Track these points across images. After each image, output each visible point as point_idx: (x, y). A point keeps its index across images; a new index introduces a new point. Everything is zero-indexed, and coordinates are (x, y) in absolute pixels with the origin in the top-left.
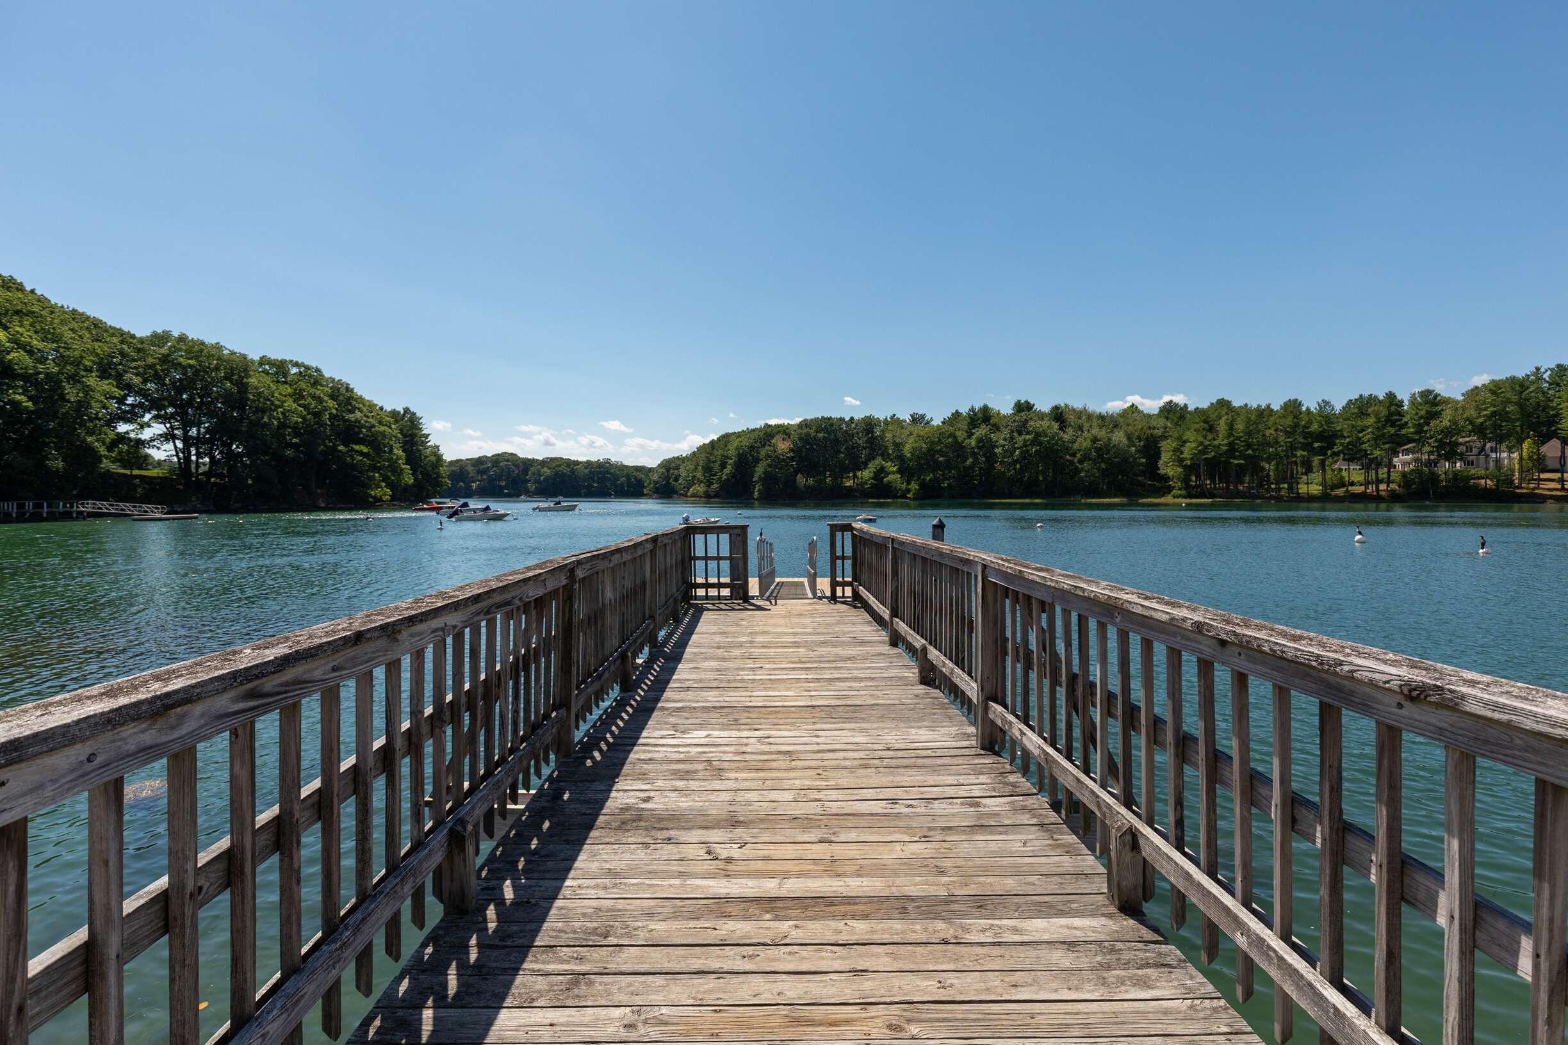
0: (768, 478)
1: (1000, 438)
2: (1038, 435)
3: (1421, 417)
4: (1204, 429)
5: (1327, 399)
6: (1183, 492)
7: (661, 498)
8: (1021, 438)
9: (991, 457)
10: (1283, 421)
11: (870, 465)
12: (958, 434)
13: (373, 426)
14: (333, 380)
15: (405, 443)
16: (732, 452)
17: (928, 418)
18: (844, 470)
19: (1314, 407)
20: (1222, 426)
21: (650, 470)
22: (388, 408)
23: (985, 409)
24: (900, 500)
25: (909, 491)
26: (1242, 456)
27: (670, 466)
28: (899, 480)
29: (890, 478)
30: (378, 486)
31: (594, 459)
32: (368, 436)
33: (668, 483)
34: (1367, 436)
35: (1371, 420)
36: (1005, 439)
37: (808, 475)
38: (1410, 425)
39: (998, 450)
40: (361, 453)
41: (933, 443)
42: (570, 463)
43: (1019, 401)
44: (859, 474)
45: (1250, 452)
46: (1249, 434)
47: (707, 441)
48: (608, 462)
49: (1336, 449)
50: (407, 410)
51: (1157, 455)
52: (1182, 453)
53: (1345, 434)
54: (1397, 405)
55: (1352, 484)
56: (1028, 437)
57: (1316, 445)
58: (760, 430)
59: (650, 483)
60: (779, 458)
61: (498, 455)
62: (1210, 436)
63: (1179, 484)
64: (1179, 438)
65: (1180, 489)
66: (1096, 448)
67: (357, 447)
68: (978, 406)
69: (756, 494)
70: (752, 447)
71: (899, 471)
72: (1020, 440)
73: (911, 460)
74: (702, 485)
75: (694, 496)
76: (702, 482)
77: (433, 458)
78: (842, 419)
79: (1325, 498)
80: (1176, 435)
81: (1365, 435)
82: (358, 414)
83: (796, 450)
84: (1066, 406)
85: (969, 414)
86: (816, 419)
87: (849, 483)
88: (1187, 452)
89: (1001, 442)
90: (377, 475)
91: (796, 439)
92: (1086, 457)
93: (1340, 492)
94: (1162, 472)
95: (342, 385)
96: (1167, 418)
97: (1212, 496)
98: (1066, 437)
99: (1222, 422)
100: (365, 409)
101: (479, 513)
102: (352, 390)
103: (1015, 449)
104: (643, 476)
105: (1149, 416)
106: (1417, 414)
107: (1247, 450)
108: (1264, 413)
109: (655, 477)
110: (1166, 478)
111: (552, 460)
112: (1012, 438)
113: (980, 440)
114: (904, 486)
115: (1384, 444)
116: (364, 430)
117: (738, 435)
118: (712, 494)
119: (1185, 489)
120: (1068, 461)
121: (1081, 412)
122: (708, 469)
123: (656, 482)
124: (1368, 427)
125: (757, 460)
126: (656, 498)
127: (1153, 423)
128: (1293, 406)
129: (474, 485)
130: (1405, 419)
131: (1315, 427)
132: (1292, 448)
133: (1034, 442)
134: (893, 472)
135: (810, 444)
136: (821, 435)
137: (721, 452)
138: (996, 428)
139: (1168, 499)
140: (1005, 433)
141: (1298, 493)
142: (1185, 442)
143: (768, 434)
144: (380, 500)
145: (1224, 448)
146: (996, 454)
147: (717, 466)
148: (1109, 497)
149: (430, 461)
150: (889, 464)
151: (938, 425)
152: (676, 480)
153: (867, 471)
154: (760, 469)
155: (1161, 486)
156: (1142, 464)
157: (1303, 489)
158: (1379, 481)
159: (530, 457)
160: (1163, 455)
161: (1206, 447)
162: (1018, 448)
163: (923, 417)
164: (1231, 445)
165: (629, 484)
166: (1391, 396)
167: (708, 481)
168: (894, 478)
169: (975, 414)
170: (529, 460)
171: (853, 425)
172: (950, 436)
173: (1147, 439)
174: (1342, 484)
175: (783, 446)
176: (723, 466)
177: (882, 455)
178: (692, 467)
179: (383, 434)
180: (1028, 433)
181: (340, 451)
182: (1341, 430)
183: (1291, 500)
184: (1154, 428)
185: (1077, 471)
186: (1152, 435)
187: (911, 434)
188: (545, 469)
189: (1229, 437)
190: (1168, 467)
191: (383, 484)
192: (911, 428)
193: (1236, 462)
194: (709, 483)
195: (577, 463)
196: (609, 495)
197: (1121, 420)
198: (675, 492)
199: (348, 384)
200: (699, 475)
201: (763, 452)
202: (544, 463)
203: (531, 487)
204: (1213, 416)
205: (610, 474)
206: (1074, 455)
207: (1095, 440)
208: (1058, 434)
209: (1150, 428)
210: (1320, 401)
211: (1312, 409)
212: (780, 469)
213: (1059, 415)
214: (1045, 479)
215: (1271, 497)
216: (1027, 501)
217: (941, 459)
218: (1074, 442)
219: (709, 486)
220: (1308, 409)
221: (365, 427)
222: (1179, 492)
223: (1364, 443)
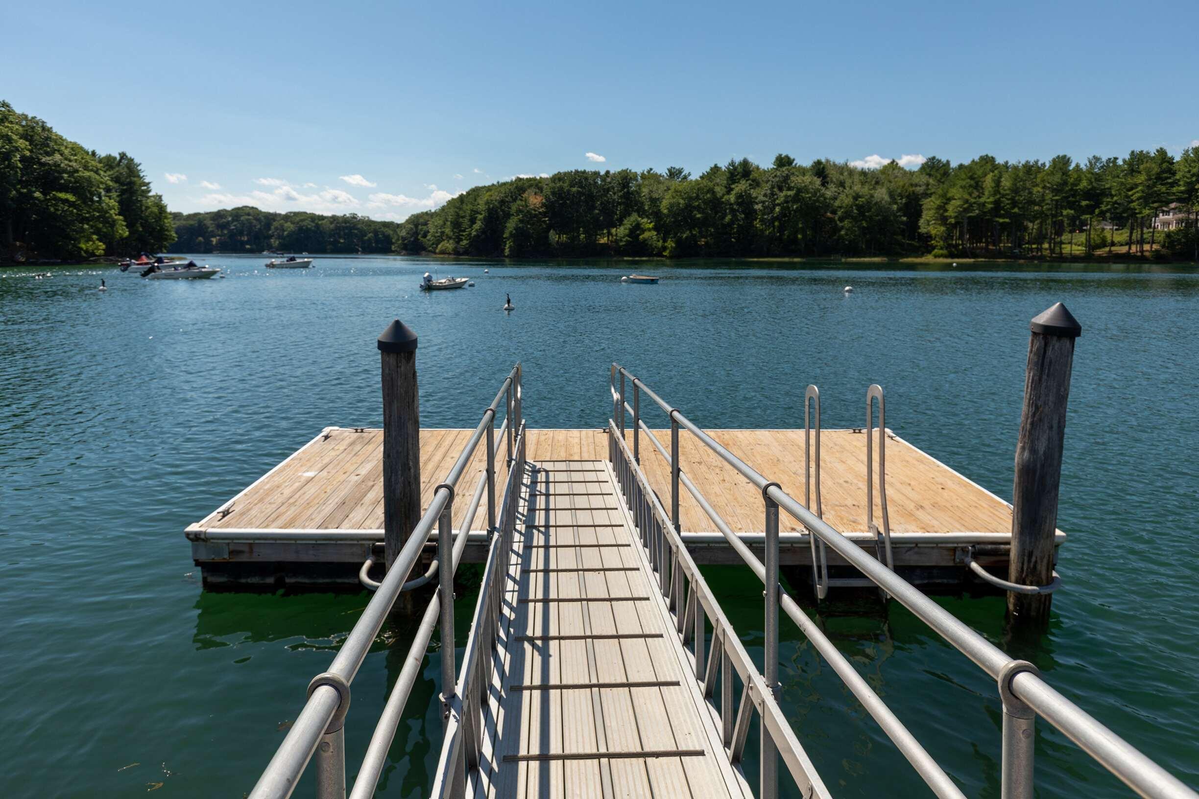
0: (520, 235)
1: (759, 194)
2: (799, 191)
3: (1193, 175)
4: (970, 186)
5: (1098, 155)
6: (945, 252)
7: (409, 255)
8: (782, 194)
9: (750, 214)
10: (1050, 178)
11: (625, 222)
12: (717, 189)
13: (77, 171)
14: (25, 117)
15: (123, 192)
16: (482, 206)
17: (685, 172)
18: (598, 226)
19: (1084, 164)
20: (988, 182)
21: (398, 226)
22: (102, 153)
23: (745, 163)
24: (655, 258)
25: (664, 248)
26: (1008, 214)
27: (418, 222)
28: (655, 238)
29: (647, 235)
30: (89, 239)
31: (339, 214)
32: (70, 182)
33: (417, 239)
34: (1136, 194)
35: (1142, 178)
36: (765, 195)
37: (560, 231)
38: (1181, 183)
39: (758, 207)
40: (66, 201)
41: (691, 199)
42: (314, 218)
43: (780, 155)
44: (613, 231)
45: (1016, 210)
46: (1015, 190)
47: (456, 196)
48: (354, 217)
49: (1104, 208)
50: (123, 156)
51: (918, 214)
52: (946, 211)
53: (1113, 193)
54: (1168, 162)
55: (1113, 244)
56: (790, 193)
57: (1084, 203)
58: (512, 183)
59: (398, 240)
60: (531, 214)
61: (238, 209)
62: (976, 193)
63: (942, 243)
64: (944, 196)
65: (942, 249)
66: (856, 205)
67: (62, 195)
68: (738, 159)
69: (507, 252)
70: (502, 202)
71: (655, 228)
72: (782, 196)
73: (667, 216)
74: (451, 241)
75: (443, 252)
76: (450, 238)
77: (155, 210)
78: (596, 174)
79: (1088, 259)
80: (940, 192)
81: (1135, 193)
82: (57, 157)
83: (549, 206)
84: (828, 161)
85: (728, 169)
86: (570, 173)
87: (604, 240)
88: (952, 209)
89: (761, 198)
90: (86, 226)
91: (549, 193)
92: (847, 215)
93: (1102, 252)
94: (923, 230)
95: (37, 123)
96: (930, 175)
97: (974, 256)
98: (829, 194)
99: (989, 177)
100: (66, 152)
101: (181, 270)
102: (49, 130)
103: (775, 206)
104: (391, 232)
105: (912, 173)
106: (1189, 171)
107: (1013, 208)
108: (1031, 170)
109: (403, 233)
110: (929, 237)
111: (296, 214)
112: (773, 194)
113: (739, 196)
114: (660, 244)
115: (1153, 202)
116: (65, 176)
117: (489, 189)
118: (461, 251)
119: (947, 248)
120: (828, 218)
121: (843, 168)
122: (456, 225)
123: (404, 239)
124: (1136, 185)
125: (508, 216)
126: (404, 255)
127: (916, 180)
128: (1062, 162)
129: (214, 240)
130: (1177, 177)
131: (1084, 184)
132: (1058, 206)
133: (796, 198)
134: (649, 230)
135: (562, 199)
136: (574, 189)
137: (470, 207)
138: (756, 184)
139: (929, 259)
140: (766, 188)
141: (1061, 253)
142: (949, 200)
143: (520, 187)
144: (93, 255)
145: (990, 206)
146: (755, 211)
147: (466, 222)
148: (870, 256)
149: (152, 212)
150: (645, 220)
151: (697, 180)
152: (425, 236)
153: (622, 228)
154: (511, 225)
155: (924, 245)
156: (903, 223)
157: (1066, 249)
158: (1141, 242)
159: (272, 211)
160: (924, 213)
161: (971, 205)
162: (778, 205)
163: (680, 171)
164: (997, 203)
165: (377, 241)
166: (1162, 152)
167: (458, 237)
168: (650, 235)
169: (735, 169)
170: (269, 214)
171: (609, 180)
172: (708, 192)
173: (908, 197)
174: (1104, 244)
175: (535, 201)
176: (473, 221)
177: (638, 211)
178: (441, 222)
179: (89, 180)
180: (789, 189)
181: (37, 198)
182: (1110, 188)
183: (1053, 260)
184: (916, 185)
185: (837, 230)
186: (913, 192)
187: (668, 189)
188: (289, 224)
189: (994, 195)
190: (928, 224)
191: (95, 237)
192: (667, 183)
193: (1001, 220)
194: (458, 240)
195: (322, 218)
196: (357, 252)
197: (883, 177)
198: (424, 249)
199: (43, 122)
200: (448, 231)
201: (514, 207)
202: (287, 217)
203: (275, 242)
204: (980, 173)
205: (357, 229)
206: (834, 212)
207: (856, 197)
208: (819, 190)
209: (912, 185)
210: (1091, 157)
211: (1082, 166)
212: (533, 224)
213: (820, 170)
214: (805, 236)
215: (1033, 258)
216: (786, 260)
217: (699, 216)
218: (835, 198)
219: (458, 243)
220: (1077, 166)
221: (65, 171)
222: (941, 252)
223: (1133, 201)
